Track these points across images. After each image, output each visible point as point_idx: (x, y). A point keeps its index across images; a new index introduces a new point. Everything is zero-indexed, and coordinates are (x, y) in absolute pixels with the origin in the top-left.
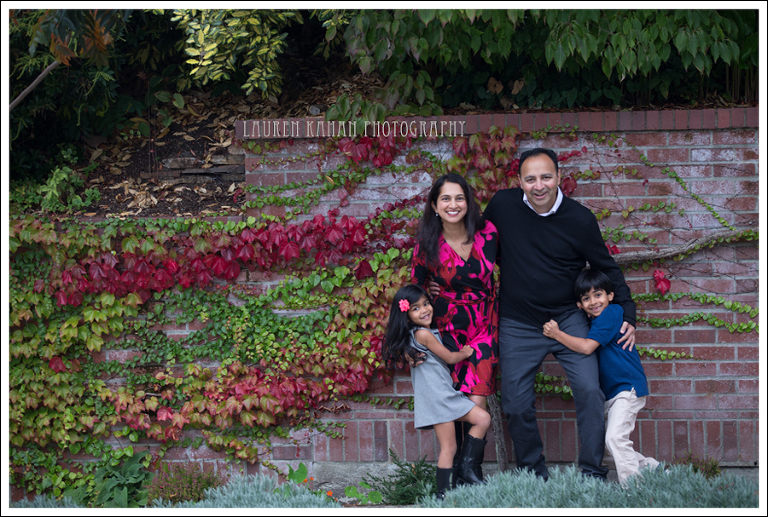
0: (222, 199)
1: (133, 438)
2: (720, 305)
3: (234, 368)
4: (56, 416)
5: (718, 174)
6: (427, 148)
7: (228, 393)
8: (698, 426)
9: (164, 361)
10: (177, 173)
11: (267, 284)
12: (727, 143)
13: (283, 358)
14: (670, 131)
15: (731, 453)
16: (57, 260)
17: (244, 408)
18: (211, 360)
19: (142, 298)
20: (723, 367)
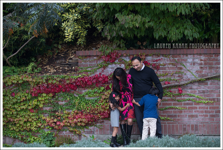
0: (72, 70)
1: (50, 129)
2: (194, 96)
3: (76, 112)
4: (31, 123)
5: (194, 65)
6: (123, 58)
7: (74, 118)
8: (189, 125)
9: (58, 110)
10: (60, 64)
11: (84, 91)
12: (196, 57)
13: (88, 109)
14: (182, 54)
15: (196, 132)
16: (32, 85)
17: (78, 121)
18: (70, 110)
19: (53, 94)
20: (195, 111)
